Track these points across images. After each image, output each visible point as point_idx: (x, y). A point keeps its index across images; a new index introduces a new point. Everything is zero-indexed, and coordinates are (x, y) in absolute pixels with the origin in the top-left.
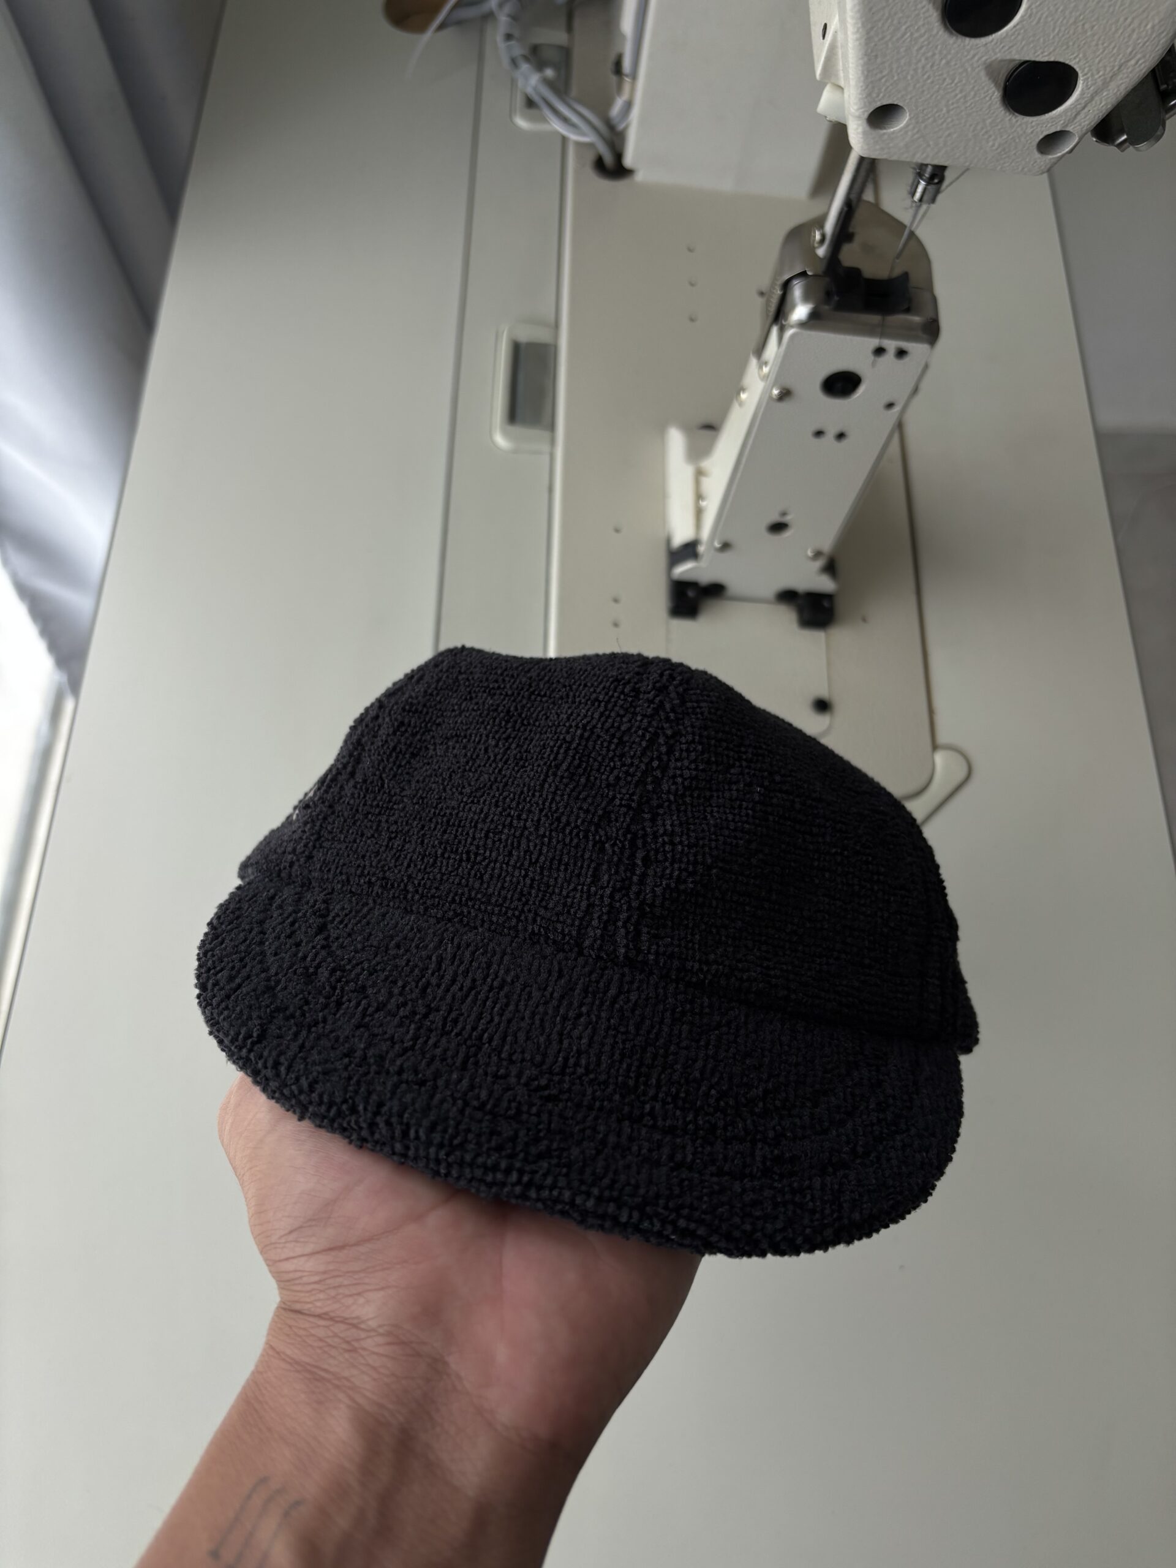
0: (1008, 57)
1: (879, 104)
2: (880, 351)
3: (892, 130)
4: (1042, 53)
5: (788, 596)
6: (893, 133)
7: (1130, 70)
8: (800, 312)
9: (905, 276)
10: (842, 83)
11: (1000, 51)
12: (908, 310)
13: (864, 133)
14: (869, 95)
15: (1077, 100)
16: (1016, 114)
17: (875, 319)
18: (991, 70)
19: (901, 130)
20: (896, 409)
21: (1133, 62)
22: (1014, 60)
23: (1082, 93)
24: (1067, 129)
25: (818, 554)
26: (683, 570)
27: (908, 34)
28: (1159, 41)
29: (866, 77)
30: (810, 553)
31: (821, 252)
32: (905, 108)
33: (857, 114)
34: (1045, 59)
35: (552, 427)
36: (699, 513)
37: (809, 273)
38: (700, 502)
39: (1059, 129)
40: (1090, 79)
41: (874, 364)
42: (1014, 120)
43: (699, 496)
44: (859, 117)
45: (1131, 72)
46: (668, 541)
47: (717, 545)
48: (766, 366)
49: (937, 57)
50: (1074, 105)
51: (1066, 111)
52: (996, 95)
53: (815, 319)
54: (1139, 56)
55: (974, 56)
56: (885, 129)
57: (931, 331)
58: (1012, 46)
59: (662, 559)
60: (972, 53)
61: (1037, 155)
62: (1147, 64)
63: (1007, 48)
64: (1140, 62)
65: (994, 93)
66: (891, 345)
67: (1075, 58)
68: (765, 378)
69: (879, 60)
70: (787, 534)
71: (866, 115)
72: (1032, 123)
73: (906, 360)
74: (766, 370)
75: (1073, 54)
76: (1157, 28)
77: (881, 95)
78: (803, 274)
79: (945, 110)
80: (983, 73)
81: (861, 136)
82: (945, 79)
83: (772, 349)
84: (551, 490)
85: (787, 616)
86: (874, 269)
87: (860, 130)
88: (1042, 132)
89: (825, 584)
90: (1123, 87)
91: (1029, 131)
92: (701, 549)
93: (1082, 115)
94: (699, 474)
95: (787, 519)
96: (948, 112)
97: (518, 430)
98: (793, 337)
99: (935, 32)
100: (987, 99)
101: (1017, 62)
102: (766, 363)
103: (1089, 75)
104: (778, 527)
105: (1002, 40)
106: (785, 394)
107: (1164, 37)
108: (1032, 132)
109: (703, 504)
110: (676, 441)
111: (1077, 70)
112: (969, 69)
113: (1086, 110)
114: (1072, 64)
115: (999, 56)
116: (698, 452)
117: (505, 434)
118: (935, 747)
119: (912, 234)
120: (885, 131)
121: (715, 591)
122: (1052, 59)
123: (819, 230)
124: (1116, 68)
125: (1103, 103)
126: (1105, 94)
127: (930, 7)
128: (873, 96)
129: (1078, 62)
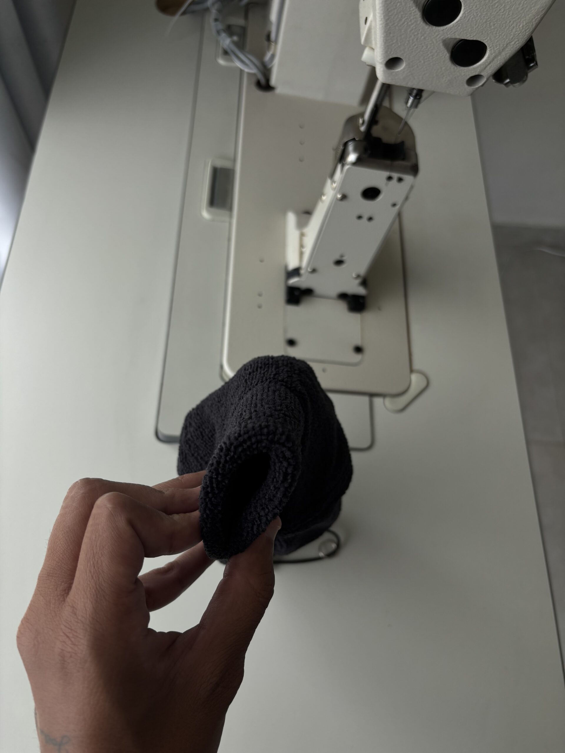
0: (453, 37)
1: (391, 57)
2: (390, 178)
3: (397, 70)
4: (470, 36)
5: (343, 296)
6: (398, 72)
7: (512, 46)
8: (352, 157)
9: (403, 143)
10: (373, 46)
11: (450, 34)
12: (404, 159)
13: (384, 71)
14: (386, 52)
15: (486, 60)
16: (457, 65)
17: (388, 162)
18: (445, 43)
19: (401, 71)
20: (397, 207)
21: (513, 43)
22: (456, 39)
23: (489, 57)
24: (482, 74)
25: (358, 276)
26: (293, 281)
27: (406, 23)
28: (526, 33)
29: (385, 43)
30: (354, 275)
31: (363, 129)
32: (404, 60)
33: (380, 61)
34: (472, 39)
35: (231, 209)
36: (301, 254)
37: (357, 139)
38: (302, 249)
39: (477, 74)
40: (492, 50)
41: (386, 185)
42: (456, 68)
43: (302, 246)
44: (381, 63)
45: (512, 48)
46: (286, 267)
47: (309, 270)
48: (334, 184)
49: (419, 35)
50: (484, 62)
51: (480, 65)
52: (447, 55)
53: (358, 162)
54: (516, 40)
55: (437, 35)
56: (393, 69)
57: (414, 170)
58: (455, 32)
59: (283, 276)
60: (437, 34)
61: (466, 86)
62: (520, 44)
63: (453, 32)
64: (516, 43)
65: (446, 54)
66: (395, 175)
67: (485, 39)
68: (334, 189)
69: (391, 35)
70: (343, 266)
71: (385, 62)
72: (464, 70)
73: (402, 184)
74: (334, 185)
75: (485, 37)
76: (524, 27)
77: (392, 53)
78: (354, 139)
79: (422, 62)
80: (441, 44)
81: (382, 72)
82: (423, 46)
83: (338, 175)
84: (229, 240)
85: (342, 307)
86: (388, 138)
87: (382, 69)
88: (469, 75)
89: (361, 291)
90: (508, 55)
91: (463, 74)
92: (302, 272)
93: (488, 67)
94: (302, 235)
95: (344, 258)
96: (424, 63)
97: (213, 210)
98: (348, 169)
99: (418, 23)
100: (443, 57)
101: (458, 40)
102: (335, 182)
103: (492, 48)
104: (339, 262)
105: (451, 28)
106: (344, 197)
107: (527, 32)
108: (464, 75)
109: (304, 250)
110: (291, 218)
111: (486, 45)
112: (435, 42)
113: (490, 65)
114: (484, 42)
115: (449, 36)
116: (302, 224)
117: (208, 211)
118: (412, 371)
119: (406, 124)
120: (393, 71)
121: (308, 292)
122: (475, 39)
123: (361, 118)
124: (505, 45)
125: (498, 62)
126: (499, 58)
127: (417, 10)
128: (389, 53)
129: (487, 42)
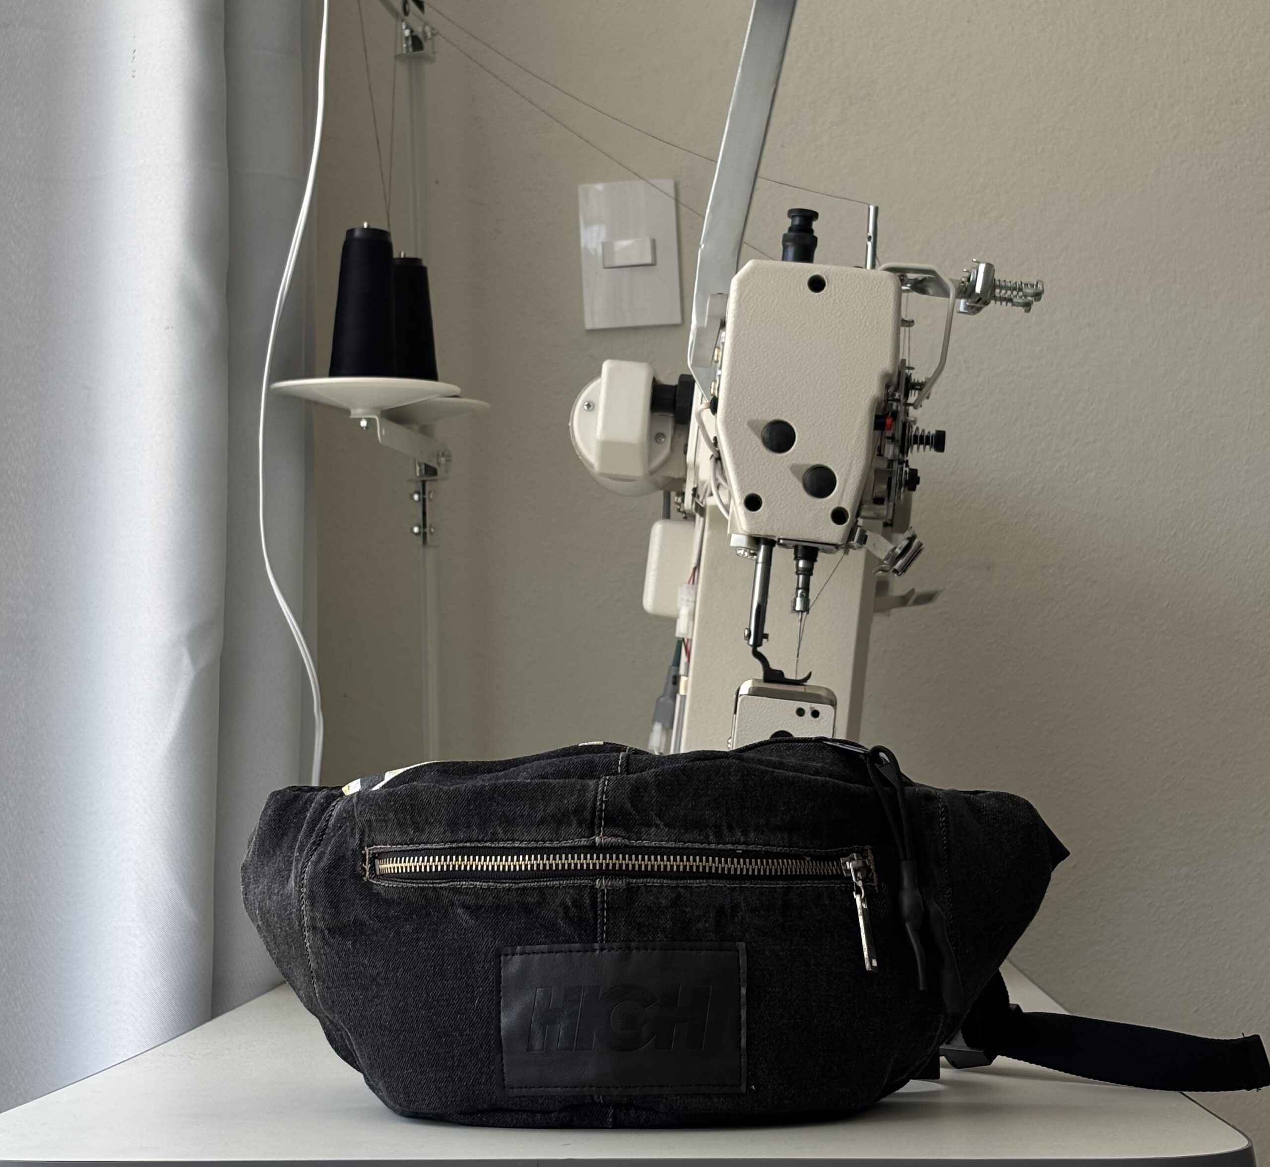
0: (798, 463)
1: (748, 496)
2: (801, 712)
3: (760, 513)
11: (793, 460)
13: (745, 513)
14: (741, 487)
15: (839, 487)
16: (814, 498)
18: (793, 471)
21: (854, 462)
23: (840, 484)
24: (843, 507)
27: (750, 453)
29: (738, 477)
32: (763, 498)
33: (739, 501)
39: (839, 507)
40: (841, 477)
41: (797, 722)
42: (814, 501)
44: (740, 503)
49: (767, 464)
50: (838, 491)
51: (837, 494)
52: (801, 485)
53: (754, 692)
54: (856, 458)
55: (783, 462)
56: (755, 512)
57: (829, 696)
58: (798, 457)
60: (782, 461)
61: (834, 525)
62: (862, 463)
63: (796, 458)
64: (858, 461)
65: (798, 484)
66: (807, 706)
67: (827, 462)
69: (741, 467)
71: (744, 501)
72: (825, 502)
77: (748, 488)
79: (779, 496)
80: (790, 472)
82: (773, 477)
87: (743, 512)
88: (830, 508)
90: (856, 476)
91: (825, 507)
93: (845, 496)
96: (781, 496)
99: (761, 450)
100: (798, 489)
103: (839, 472)
105: (792, 453)
108: (826, 509)
111: (832, 469)
112: (783, 470)
113: (845, 493)
120: (756, 514)
124: (848, 466)
125: (851, 488)
126: (850, 481)
127: (756, 437)
128: (744, 488)
129: (830, 464)
